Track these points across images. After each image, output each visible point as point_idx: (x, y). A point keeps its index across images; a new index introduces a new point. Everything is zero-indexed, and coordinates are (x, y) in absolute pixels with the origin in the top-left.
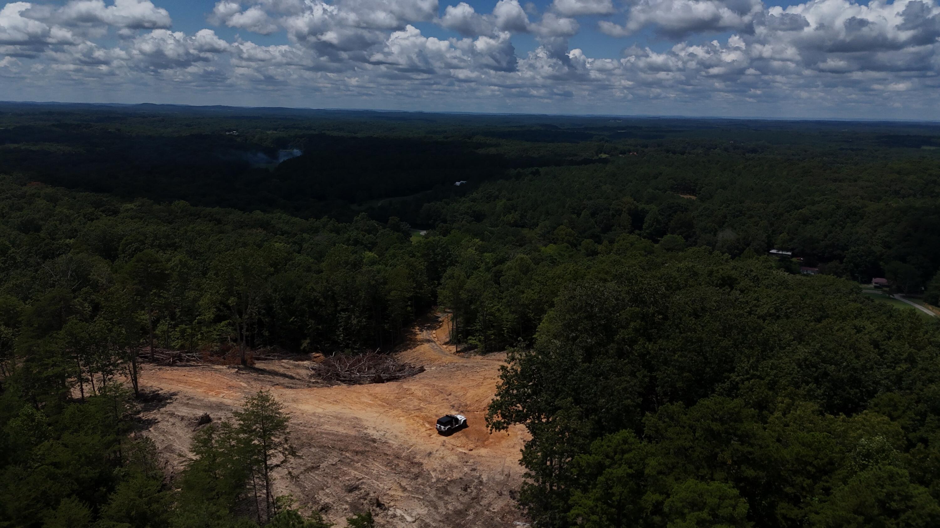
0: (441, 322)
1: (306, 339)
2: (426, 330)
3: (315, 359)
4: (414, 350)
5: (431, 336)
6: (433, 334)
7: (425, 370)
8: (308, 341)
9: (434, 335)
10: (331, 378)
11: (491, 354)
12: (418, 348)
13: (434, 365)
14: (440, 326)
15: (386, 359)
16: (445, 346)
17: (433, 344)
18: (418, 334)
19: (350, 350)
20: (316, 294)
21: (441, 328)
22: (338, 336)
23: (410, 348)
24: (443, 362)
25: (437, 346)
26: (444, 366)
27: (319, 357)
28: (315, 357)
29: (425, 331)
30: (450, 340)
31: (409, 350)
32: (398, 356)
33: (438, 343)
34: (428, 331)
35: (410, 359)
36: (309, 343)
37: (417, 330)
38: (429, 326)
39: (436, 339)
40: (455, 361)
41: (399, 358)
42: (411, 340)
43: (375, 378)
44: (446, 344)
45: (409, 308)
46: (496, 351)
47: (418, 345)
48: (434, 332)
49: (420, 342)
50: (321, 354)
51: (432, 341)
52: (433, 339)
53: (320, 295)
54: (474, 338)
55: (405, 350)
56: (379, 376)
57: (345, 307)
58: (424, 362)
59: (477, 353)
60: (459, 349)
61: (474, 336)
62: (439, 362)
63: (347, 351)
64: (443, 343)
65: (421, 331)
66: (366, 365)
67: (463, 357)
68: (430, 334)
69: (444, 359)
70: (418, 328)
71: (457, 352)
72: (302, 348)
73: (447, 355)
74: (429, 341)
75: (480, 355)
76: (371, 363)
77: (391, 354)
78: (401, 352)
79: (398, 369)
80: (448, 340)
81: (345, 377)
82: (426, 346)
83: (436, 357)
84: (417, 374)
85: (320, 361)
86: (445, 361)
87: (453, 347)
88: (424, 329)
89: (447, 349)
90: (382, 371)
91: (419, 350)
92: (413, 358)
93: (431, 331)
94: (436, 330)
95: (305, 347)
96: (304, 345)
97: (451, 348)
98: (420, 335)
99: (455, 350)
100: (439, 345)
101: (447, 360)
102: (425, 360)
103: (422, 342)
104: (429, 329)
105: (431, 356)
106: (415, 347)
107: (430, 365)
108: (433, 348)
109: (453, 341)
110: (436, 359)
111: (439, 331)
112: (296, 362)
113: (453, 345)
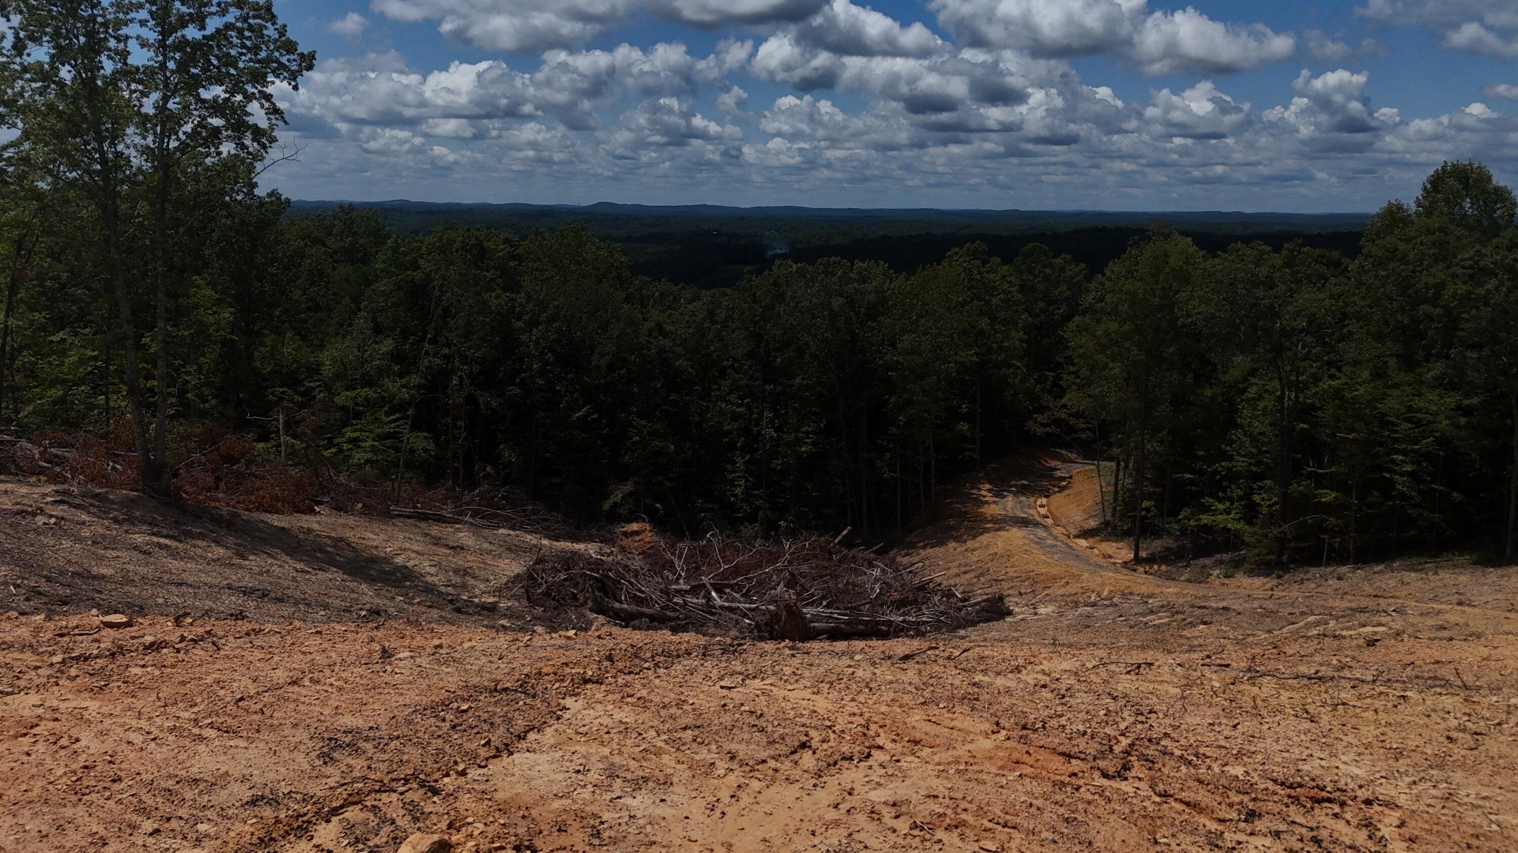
0: (1061, 479)
1: (623, 480)
2: (1016, 494)
3: (626, 542)
4: (970, 544)
5: (1032, 511)
6: (1038, 507)
7: (1010, 613)
8: (629, 487)
9: (1043, 511)
11: (1316, 572)
12: (984, 539)
13: (1048, 599)
14: (1062, 489)
15: (870, 562)
16: (1083, 543)
17: (1041, 533)
18: (987, 503)
19: (757, 527)
20: (665, 343)
21: (1067, 492)
22: (732, 483)
23: (957, 539)
24: (1085, 591)
25: (1056, 538)
26: (1094, 605)
27: (637, 533)
28: (626, 534)
29: (1010, 498)
30: (1106, 524)
31: (952, 544)
32: (914, 559)
33: (1058, 531)
34: (1023, 498)
35: (954, 571)
36: (630, 494)
37: (985, 493)
38: (1024, 487)
39: (1050, 521)
40: (1144, 589)
41: (917, 566)
42: (960, 516)
43: (775, 616)
44: (1085, 534)
45: (964, 426)
47: (987, 530)
48: (1044, 501)
49: (994, 523)
50: (648, 527)
51: (1037, 524)
52: (1039, 519)
53: (678, 349)
54: (1221, 506)
55: (941, 543)
56: (793, 612)
57: (744, 382)
58: (1005, 585)
59: (1237, 565)
60: (1143, 554)
61: (1220, 500)
62: (1072, 589)
63: (748, 530)
64: (1074, 531)
65: (999, 495)
67: (1170, 578)
68: (1029, 507)
69: (1089, 580)
70: (988, 486)
71: (1138, 560)
73: (1101, 567)
74: (1024, 523)
75: (1251, 573)
77: (892, 553)
78: (924, 547)
79: (896, 596)
80: (1093, 523)
82: (1016, 535)
83: (1054, 571)
84: (974, 624)
85: (636, 549)
86: (1092, 586)
87: (1120, 545)
88: (1010, 492)
89: (1096, 551)
90: (823, 598)
91: (987, 547)
92: (963, 569)
93: (1032, 499)
94: (1046, 497)
95: (615, 506)
96: (617, 497)
97: (1109, 547)
98: (993, 506)
99: (1132, 556)
100: (1064, 538)
101: (1103, 584)
102: (1012, 579)
103: (1001, 523)
104: (1023, 494)
105: (1032, 567)
106: (975, 537)
107: (1030, 596)
108: (1040, 542)
109: (1115, 528)
110: (1054, 579)
111: (1058, 499)
112: (545, 542)
113: (1116, 541)
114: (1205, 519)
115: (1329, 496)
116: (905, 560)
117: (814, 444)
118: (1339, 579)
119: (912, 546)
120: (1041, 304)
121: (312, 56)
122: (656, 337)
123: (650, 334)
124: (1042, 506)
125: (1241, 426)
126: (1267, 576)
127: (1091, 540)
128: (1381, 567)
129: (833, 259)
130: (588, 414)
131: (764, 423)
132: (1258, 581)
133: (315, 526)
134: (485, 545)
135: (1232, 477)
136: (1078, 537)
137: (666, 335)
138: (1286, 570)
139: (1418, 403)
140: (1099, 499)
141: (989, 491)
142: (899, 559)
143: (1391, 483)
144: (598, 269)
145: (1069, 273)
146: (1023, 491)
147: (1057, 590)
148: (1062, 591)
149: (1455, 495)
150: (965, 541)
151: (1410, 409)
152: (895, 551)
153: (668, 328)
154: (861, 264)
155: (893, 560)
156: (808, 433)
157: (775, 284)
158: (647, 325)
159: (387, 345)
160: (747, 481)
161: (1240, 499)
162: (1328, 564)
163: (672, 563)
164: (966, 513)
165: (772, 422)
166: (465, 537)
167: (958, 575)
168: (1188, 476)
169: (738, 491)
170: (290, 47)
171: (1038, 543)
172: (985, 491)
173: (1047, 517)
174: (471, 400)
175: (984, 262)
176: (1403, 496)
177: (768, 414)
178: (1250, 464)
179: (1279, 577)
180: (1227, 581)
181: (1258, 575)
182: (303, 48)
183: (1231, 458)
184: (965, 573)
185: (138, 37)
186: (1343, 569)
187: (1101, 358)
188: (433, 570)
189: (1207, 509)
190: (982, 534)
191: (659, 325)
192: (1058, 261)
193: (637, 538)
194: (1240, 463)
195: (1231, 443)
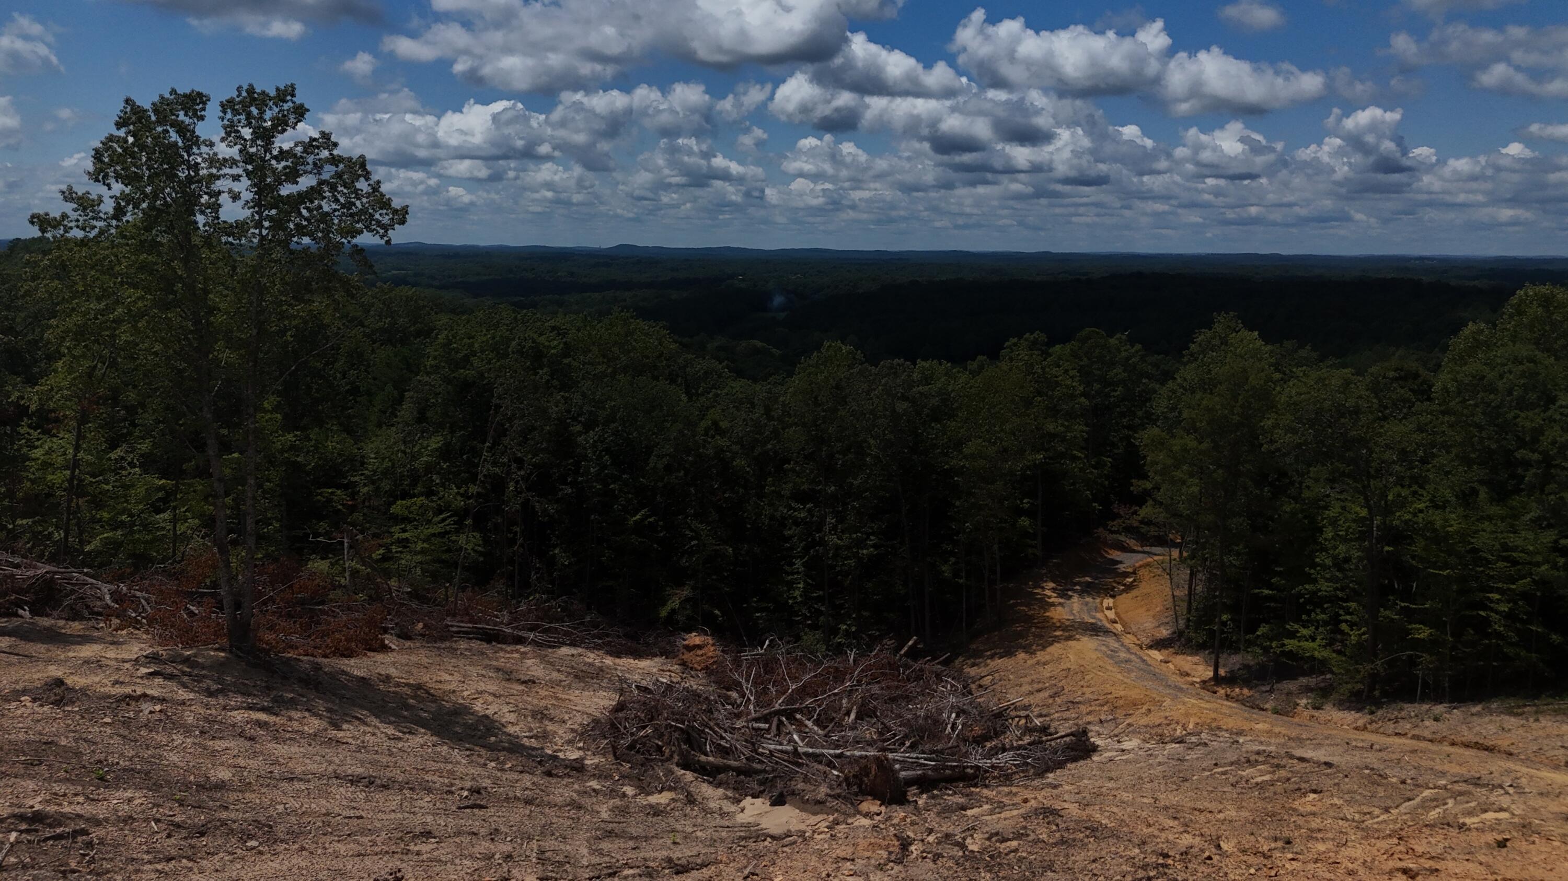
0: (1126, 575)
1: (680, 584)
2: (1081, 593)
3: (687, 656)
4: (1041, 656)
5: (1099, 615)
6: (1105, 609)
7: (1094, 749)
8: (686, 592)
9: (1111, 614)
10: (659, 749)
11: (1411, 709)
12: (1055, 649)
13: (1131, 730)
14: (1129, 588)
15: (938, 676)
16: (1156, 655)
17: (1112, 642)
18: (1053, 604)
19: (819, 634)
20: (722, 442)
21: (1134, 593)
22: (790, 585)
24: (1169, 721)
25: (1129, 650)
26: (1181, 741)
27: (699, 647)
28: (689, 648)
29: (1075, 598)
30: (1180, 634)
31: (1022, 655)
32: (982, 671)
33: (1129, 640)
34: (1089, 599)
35: (1026, 688)
36: (687, 600)
37: (1049, 592)
38: (1089, 585)
39: (1119, 627)
41: (987, 681)
42: (1028, 619)
44: (1159, 644)
45: (1024, 522)
46: (1438, 700)
47: (1057, 640)
48: (1109, 602)
49: (1065, 628)
50: (710, 640)
51: (1107, 632)
52: (1108, 625)
53: (735, 448)
54: (1305, 632)
55: (1009, 653)
56: (883, 765)
57: (805, 487)
58: (1083, 709)
59: (1325, 694)
60: (1222, 671)
62: (1155, 719)
63: (809, 638)
64: (1145, 640)
65: (1063, 594)
66: (857, 696)
67: (1255, 707)
68: (1097, 609)
69: (1171, 707)
70: (1052, 585)
71: (1217, 680)
72: (664, 613)
73: (1181, 690)
74: (1095, 630)
75: (1341, 705)
76: (875, 689)
78: (992, 657)
79: (978, 730)
80: (1165, 632)
81: (725, 752)
82: (1087, 645)
83: (1134, 694)
84: (1061, 765)
85: (699, 663)
86: (1176, 715)
87: (1196, 659)
88: (1075, 591)
89: (1171, 666)
90: (906, 737)
91: (1059, 659)
92: (1036, 686)
93: (1098, 600)
94: (1113, 597)
95: (673, 611)
96: (674, 603)
97: (1186, 662)
98: (1059, 609)
99: (1211, 674)
100: (1136, 649)
101: (1187, 715)
102: (1089, 702)
103: (1073, 630)
104: (1089, 594)
105: (1109, 689)
106: (1044, 648)
107: (1112, 725)
108: (1112, 654)
109: (1189, 640)
110: (1135, 704)
111: (1125, 600)
112: (609, 661)
113: (1191, 654)
114: (1291, 644)
115: (1424, 633)
116: (973, 672)
117: (875, 546)
118: (1436, 719)
119: (978, 654)
120: (1097, 386)
121: (405, 211)
122: (713, 437)
123: (706, 434)
124: (1109, 608)
125: (1325, 550)
126: (1358, 710)
127: (1165, 652)
128: (1478, 708)
129: (896, 361)
130: (646, 517)
131: (827, 528)
132: (1350, 717)
133: (393, 671)
134: (555, 675)
135: (1317, 601)
136: (1150, 647)
137: (722, 432)
138: (1379, 705)
139: (1514, 540)
140: (1169, 603)
141: (1054, 590)
142: (967, 670)
143: (1486, 621)
144: (648, 358)
145: (1124, 354)
146: (1088, 590)
147: (1139, 719)
148: (1144, 721)
149: (1554, 637)
150: (1033, 653)
151: (1505, 547)
152: (961, 659)
153: (724, 425)
154: (924, 363)
155: (961, 670)
156: (868, 535)
157: (838, 387)
158: (704, 424)
159: (435, 442)
160: (805, 582)
161: (1326, 623)
162: (1422, 700)
163: (739, 684)
164: (1032, 617)
165: (835, 528)
166: (533, 667)
167: (1031, 693)
168: (1266, 592)
169: (797, 593)
170: (384, 203)
171: (1112, 657)
172: (1048, 590)
173: (1116, 622)
174: (526, 504)
175: (1046, 354)
176: (1499, 635)
177: (831, 520)
178: (1336, 589)
179: (1372, 713)
180: (1316, 713)
181: (1349, 709)
182: (397, 203)
183: (1315, 581)
184: (1039, 691)
185: (230, 191)
186: (1439, 709)
187: (1178, 474)
188: (512, 717)
189: (1292, 635)
190: (1051, 644)
191: (715, 423)
192: (1113, 341)
193: (700, 652)
194: (1325, 587)
195: (1314, 565)
